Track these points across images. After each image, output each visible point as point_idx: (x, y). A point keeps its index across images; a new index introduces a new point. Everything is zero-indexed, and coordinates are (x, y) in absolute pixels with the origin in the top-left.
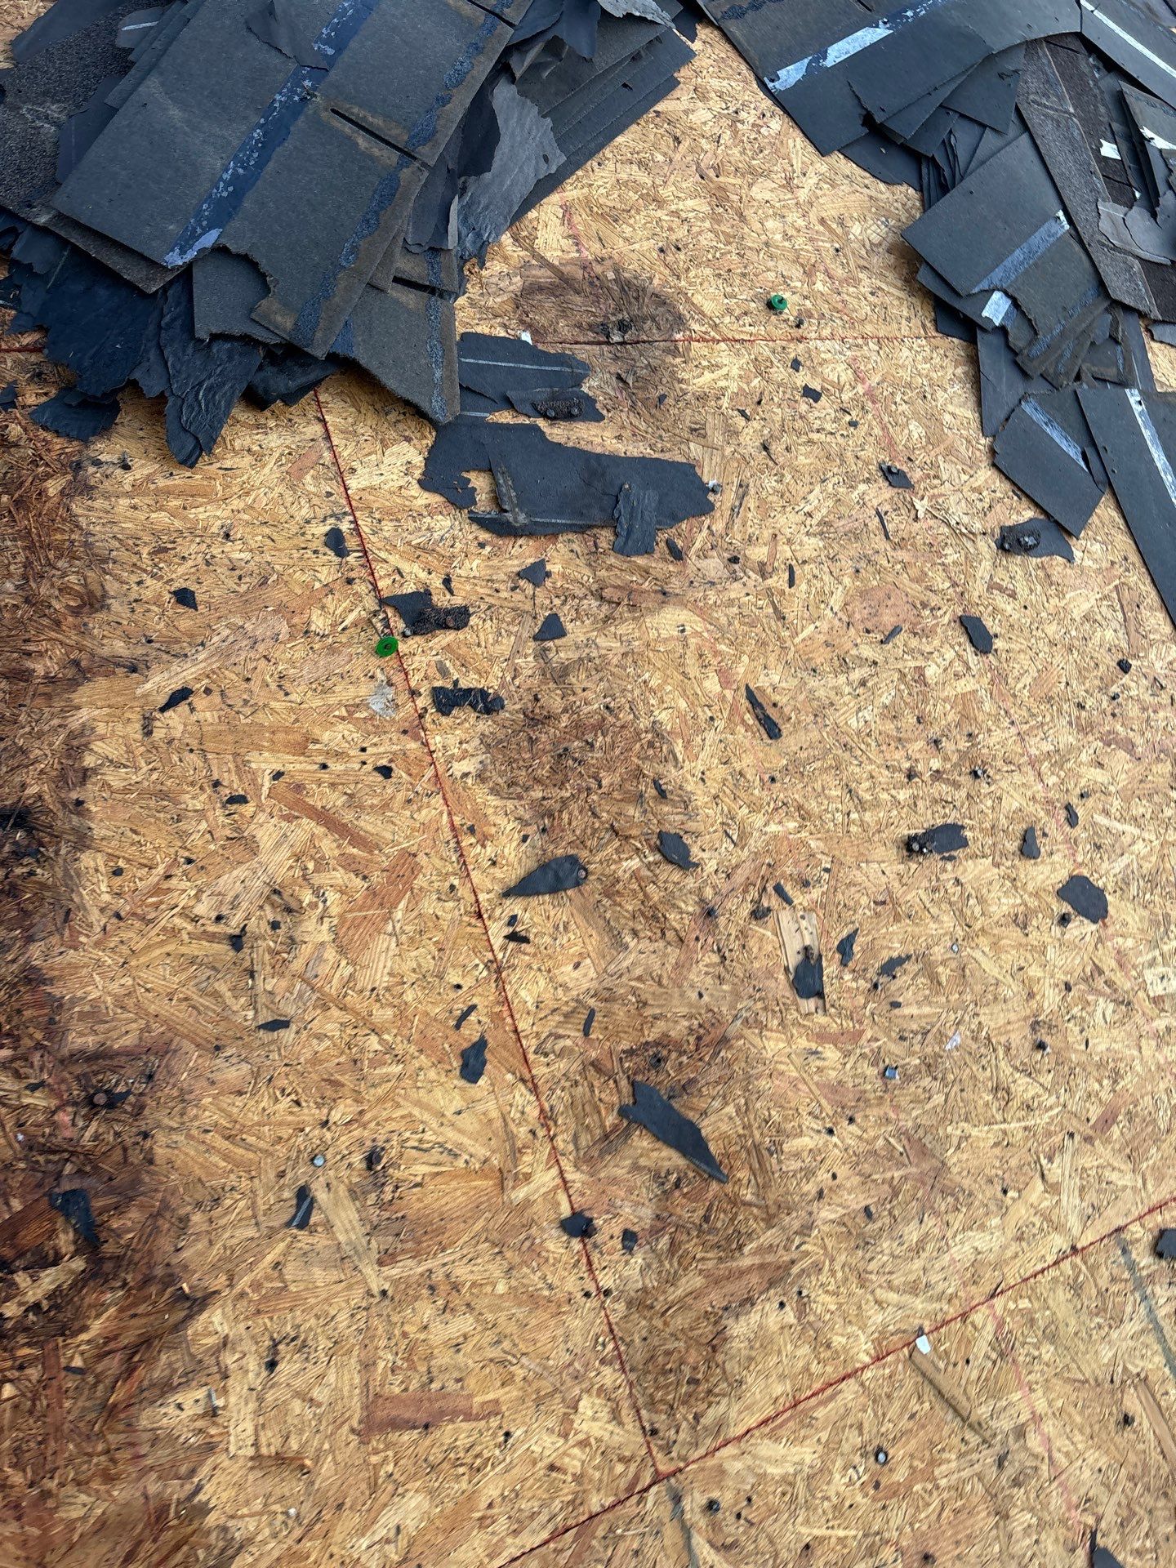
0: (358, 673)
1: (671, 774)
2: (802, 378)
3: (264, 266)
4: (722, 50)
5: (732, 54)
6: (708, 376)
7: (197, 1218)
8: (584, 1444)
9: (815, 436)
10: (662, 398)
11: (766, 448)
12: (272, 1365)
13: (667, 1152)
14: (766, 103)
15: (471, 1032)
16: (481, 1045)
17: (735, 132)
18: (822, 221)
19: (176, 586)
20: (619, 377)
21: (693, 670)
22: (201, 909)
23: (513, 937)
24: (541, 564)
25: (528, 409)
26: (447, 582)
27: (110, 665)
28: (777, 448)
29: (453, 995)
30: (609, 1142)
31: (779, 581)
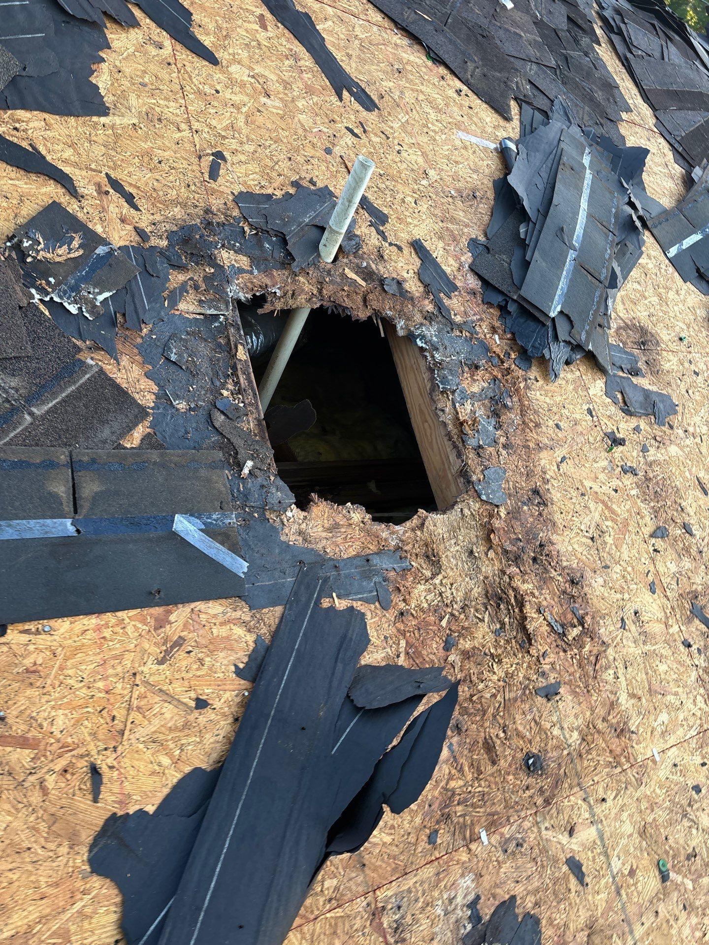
0: (603, 457)
1: (684, 504)
2: (693, 367)
3: (572, 319)
4: (652, 240)
5: (655, 242)
6: (668, 364)
7: (601, 621)
8: (700, 709)
9: (699, 389)
10: (658, 371)
11: (687, 392)
12: (626, 668)
13: (703, 626)
14: (667, 261)
15: (651, 578)
16: (653, 583)
17: (660, 272)
18: (689, 308)
19: (555, 422)
20: (646, 362)
21: (682, 468)
22: (582, 528)
23: (655, 550)
24: (638, 426)
25: (626, 371)
26: (618, 429)
27: (546, 447)
28: (690, 392)
29: (644, 566)
30: (689, 621)
31: (698, 440)
